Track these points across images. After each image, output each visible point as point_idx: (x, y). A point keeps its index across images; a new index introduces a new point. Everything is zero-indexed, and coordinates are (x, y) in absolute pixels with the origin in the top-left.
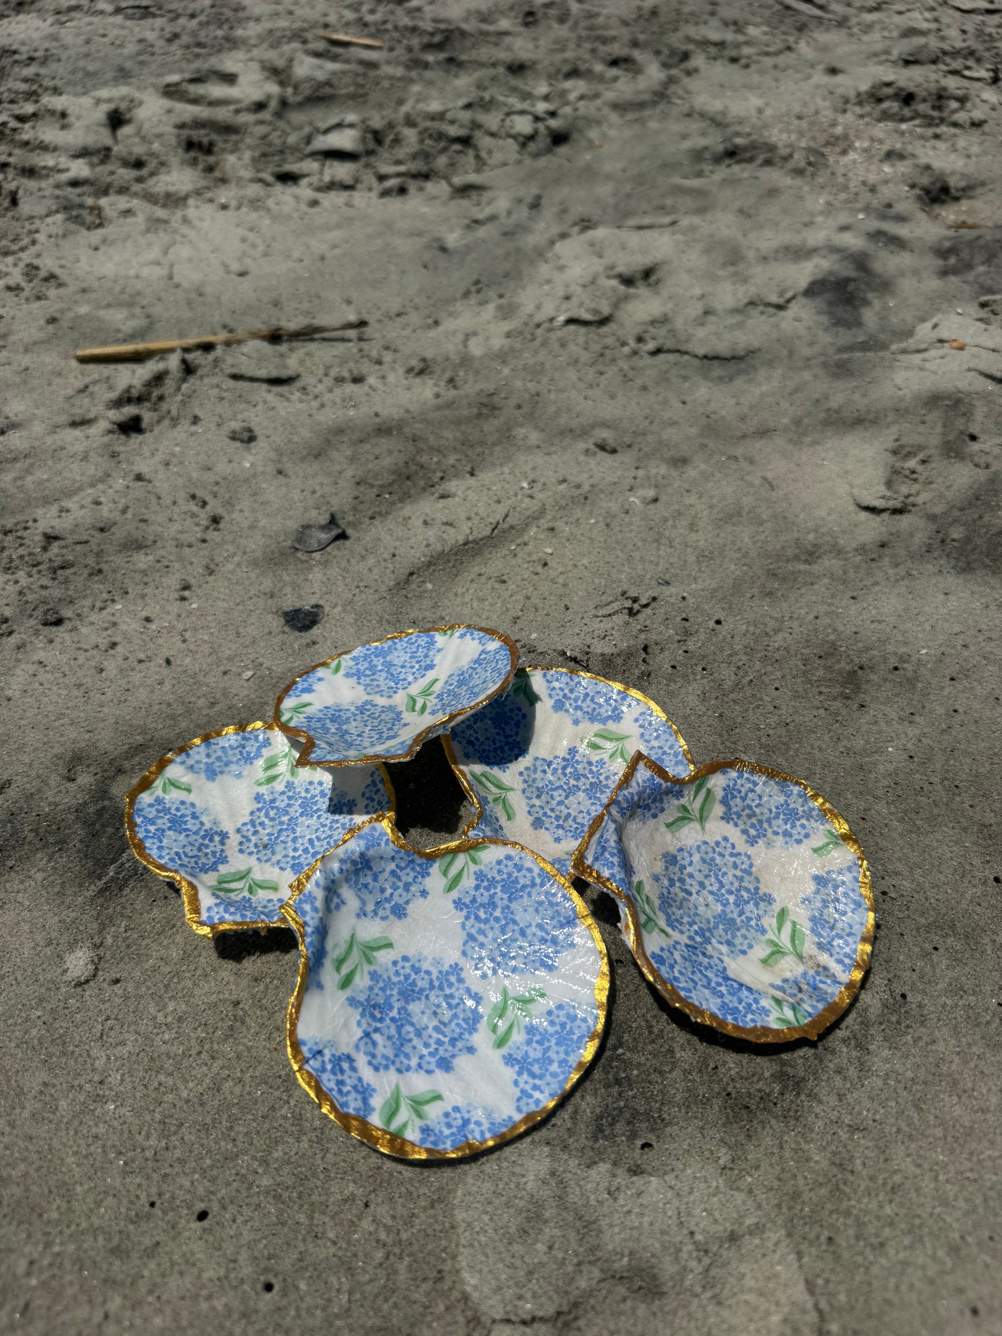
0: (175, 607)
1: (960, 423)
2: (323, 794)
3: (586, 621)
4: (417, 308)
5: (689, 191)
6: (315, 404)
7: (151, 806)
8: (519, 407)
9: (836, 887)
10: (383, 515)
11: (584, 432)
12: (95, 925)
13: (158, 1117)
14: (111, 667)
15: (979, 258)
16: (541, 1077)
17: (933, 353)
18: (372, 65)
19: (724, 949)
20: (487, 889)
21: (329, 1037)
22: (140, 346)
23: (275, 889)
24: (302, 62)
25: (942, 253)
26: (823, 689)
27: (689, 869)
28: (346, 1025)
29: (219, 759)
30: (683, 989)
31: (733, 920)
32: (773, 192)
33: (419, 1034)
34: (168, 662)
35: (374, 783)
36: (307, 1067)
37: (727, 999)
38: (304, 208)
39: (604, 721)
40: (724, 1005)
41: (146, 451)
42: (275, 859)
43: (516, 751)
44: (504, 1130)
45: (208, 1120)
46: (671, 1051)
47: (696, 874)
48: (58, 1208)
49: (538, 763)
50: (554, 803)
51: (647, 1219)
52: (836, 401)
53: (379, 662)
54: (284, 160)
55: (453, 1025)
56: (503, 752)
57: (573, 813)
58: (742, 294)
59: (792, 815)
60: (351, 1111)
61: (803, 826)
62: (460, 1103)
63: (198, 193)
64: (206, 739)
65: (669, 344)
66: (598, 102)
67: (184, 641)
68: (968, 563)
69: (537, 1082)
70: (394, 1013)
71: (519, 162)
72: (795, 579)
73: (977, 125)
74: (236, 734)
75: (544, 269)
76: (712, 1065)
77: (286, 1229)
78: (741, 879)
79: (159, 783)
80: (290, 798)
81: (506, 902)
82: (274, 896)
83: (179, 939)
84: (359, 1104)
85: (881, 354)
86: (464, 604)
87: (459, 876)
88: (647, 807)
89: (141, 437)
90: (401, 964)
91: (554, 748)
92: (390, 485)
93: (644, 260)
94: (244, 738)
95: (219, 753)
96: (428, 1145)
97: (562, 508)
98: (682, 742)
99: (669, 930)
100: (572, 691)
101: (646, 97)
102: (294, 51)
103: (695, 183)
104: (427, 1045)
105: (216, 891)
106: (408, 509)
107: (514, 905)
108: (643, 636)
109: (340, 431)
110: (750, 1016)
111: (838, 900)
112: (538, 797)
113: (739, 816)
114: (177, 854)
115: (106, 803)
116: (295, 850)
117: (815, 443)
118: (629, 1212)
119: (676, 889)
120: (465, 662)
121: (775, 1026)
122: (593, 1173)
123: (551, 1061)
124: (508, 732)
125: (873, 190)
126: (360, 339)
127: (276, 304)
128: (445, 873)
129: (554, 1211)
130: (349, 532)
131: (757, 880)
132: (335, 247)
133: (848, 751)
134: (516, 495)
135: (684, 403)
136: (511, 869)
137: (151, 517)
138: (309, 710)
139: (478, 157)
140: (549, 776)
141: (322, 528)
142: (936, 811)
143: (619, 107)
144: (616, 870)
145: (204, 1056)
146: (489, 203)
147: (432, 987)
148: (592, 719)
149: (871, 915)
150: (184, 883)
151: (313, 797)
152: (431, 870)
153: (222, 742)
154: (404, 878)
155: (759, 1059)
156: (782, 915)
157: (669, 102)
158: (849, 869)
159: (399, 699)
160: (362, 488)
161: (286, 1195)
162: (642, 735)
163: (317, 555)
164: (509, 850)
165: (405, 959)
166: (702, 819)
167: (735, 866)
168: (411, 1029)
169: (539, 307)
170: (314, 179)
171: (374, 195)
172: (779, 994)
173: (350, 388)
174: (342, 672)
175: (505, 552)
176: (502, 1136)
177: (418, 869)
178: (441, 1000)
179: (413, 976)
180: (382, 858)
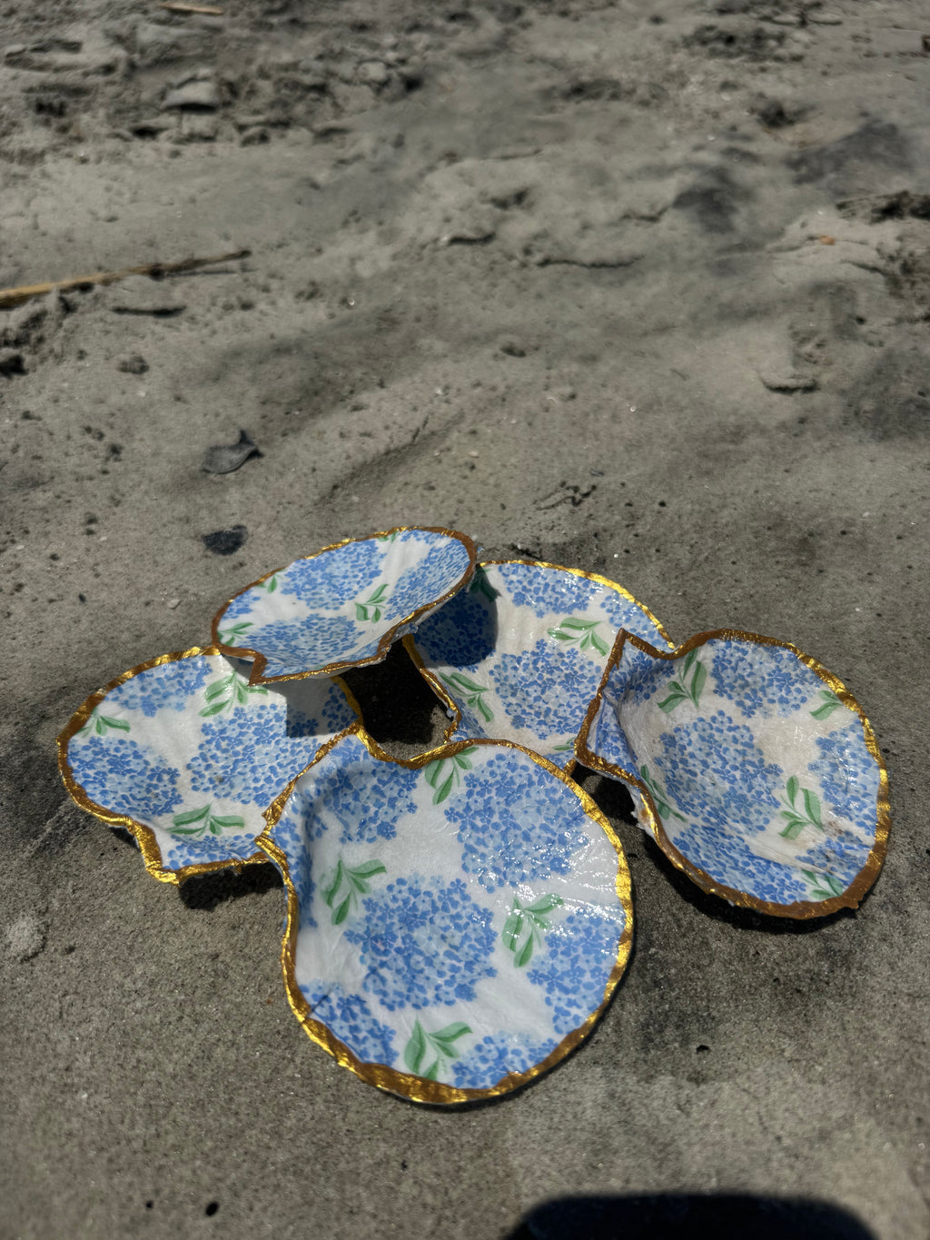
0: (82, 542)
1: (847, 308)
2: (278, 718)
3: (530, 514)
4: (297, 239)
5: (546, 124)
6: (206, 331)
7: (86, 748)
8: (418, 320)
9: (842, 749)
10: (297, 431)
11: (489, 339)
12: (37, 890)
13: (141, 1099)
14: (19, 610)
15: (828, 165)
16: (575, 991)
17: (805, 249)
18: (216, 30)
19: (741, 827)
20: (481, 794)
21: (332, 980)
22: (11, 292)
23: (241, 824)
24: (145, 29)
25: (794, 164)
26: (779, 559)
27: (689, 749)
28: (348, 962)
29: (155, 691)
30: (714, 873)
31: (743, 796)
32: (624, 122)
33: (429, 962)
34: (82, 598)
35: (334, 699)
36: (313, 1016)
37: (759, 877)
38: (166, 159)
39: (569, 610)
40: (758, 885)
41: (32, 389)
42: (235, 792)
43: (482, 650)
44: (546, 1055)
45: (202, 1095)
46: (705, 943)
47: (697, 753)
48: (34, 1228)
49: (508, 660)
50: (531, 699)
51: (727, 1130)
52: (727, 295)
53: (317, 576)
54: (140, 116)
55: (466, 948)
56: (469, 651)
57: (553, 708)
58: (616, 209)
59: (786, 681)
60: (372, 1060)
61: (799, 691)
62: (490, 1032)
63: (55, 149)
64: (139, 671)
65: (556, 254)
66: (443, 52)
67: (97, 576)
68: (885, 432)
69: (572, 997)
71: (376, 108)
72: (727, 459)
73: (797, 59)
74: (171, 663)
75: (418, 199)
76: (752, 952)
77: (314, 1210)
78: (744, 753)
79: (92, 723)
80: (241, 726)
81: (503, 806)
82: (242, 833)
83: (137, 893)
84: (380, 1050)
85: (758, 254)
86: (395, 514)
87: (448, 784)
88: (640, 688)
89: (23, 378)
90: (397, 888)
91: (520, 643)
92: (299, 402)
93: (513, 185)
94: (181, 667)
95: (155, 685)
96: (466, 1086)
97: (480, 411)
98: (655, 621)
99: (683, 814)
100: (530, 583)
101: (488, 46)
102: (137, 21)
103: (550, 117)
104: (441, 974)
105: (175, 833)
106: (322, 423)
107: (512, 809)
108: (592, 523)
109: (236, 354)
110: (786, 893)
111: (846, 762)
112: (514, 695)
113: (732, 688)
114: (124, 797)
115: (33, 753)
116: (256, 780)
117: (715, 335)
118: (707, 1126)
119: (680, 771)
120: (414, 563)
121: (814, 899)
122: (656, 1087)
123: (582, 972)
124: (472, 631)
125: (716, 115)
126: (244, 269)
127: (151, 244)
128: (433, 783)
129: (623, 1138)
130: (262, 449)
131: (760, 752)
132: (205, 190)
133: (818, 616)
134: (431, 401)
135: (581, 307)
136: (504, 769)
137: (46, 454)
138: (250, 630)
139: (335, 104)
140: (521, 672)
141: (232, 448)
142: (916, 665)
143: (465, 55)
144: (622, 755)
145: (186, 1021)
146: (353, 145)
147: (435, 909)
148: (557, 609)
149: (883, 773)
150: (137, 828)
151: (267, 722)
152: (417, 781)
153: (157, 673)
154: (388, 794)
155: (800, 938)
156: (792, 785)
157: (511, 51)
158: (852, 729)
159: (348, 609)
160: (268, 407)
161: (308, 1169)
162: (612, 620)
163: (231, 476)
164: (499, 749)
165: (401, 882)
166: (695, 695)
167: (735, 740)
168: (420, 958)
169: (420, 230)
170: (173, 132)
171: (236, 145)
172: (808, 866)
173: (239, 315)
174: (279, 589)
175: (427, 459)
176: (547, 1061)
177: (402, 781)
178: (448, 922)
179: (413, 900)
180: (361, 773)
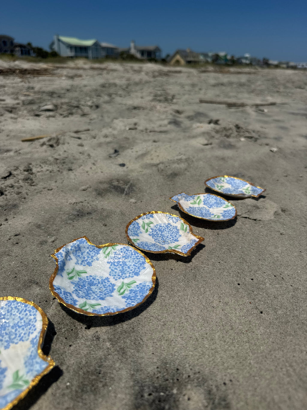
16: (134, 300)
21: (63, 287)
33: (94, 293)
36: (55, 291)
44: (121, 310)
55: (106, 291)
60: (69, 303)
62: (106, 305)
70: (86, 288)
81: (123, 260)
84: (72, 303)
87: (109, 254)
90: (89, 277)
96: (95, 313)
104: (96, 295)
107: (126, 261)
123: (137, 296)
128: (104, 253)
136: (125, 251)
152: (100, 252)
154: (91, 254)
164: (125, 246)
165: (91, 276)
168: (92, 292)
177: (96, 251)
178: (102, 286)
179: (93, 280)
180: (84, 247)
